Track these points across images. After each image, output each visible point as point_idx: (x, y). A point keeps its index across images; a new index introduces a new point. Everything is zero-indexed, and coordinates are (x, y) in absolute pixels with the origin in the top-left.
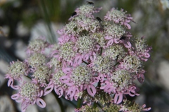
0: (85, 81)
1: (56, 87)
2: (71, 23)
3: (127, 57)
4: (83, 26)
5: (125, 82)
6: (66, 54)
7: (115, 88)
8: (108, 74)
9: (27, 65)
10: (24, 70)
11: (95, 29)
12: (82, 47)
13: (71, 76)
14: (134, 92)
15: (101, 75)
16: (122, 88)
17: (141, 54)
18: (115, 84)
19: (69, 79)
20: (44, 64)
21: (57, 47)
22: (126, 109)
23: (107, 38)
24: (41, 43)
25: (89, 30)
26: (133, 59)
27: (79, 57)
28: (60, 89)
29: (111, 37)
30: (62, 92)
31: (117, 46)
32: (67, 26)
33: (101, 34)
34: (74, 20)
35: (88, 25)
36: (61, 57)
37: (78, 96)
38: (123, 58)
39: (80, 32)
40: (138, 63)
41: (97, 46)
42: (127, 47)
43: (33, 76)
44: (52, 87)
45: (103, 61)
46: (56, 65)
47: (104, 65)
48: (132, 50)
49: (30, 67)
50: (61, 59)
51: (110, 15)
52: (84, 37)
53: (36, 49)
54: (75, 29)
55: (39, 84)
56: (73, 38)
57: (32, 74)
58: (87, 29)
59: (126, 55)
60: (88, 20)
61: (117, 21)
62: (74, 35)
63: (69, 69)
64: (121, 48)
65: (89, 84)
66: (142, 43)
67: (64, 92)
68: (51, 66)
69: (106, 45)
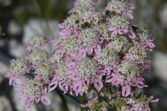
0: (91, 74)
1: (60, 83)
2: (72, 16)
3: (132, 48)
4: (84, 18)
5: (133, 74)
6: (69, 48)
7: (123, 80)
8: (115, 66)
9: (28, 62)
10: (25, 67)
11: (97, 21)
12: (85, 40)
13: (76, 70)
14: (142, 83)
15: (107, 68)
16: (130, 80)
17: (145, 44)
18: (123, 76)
19: (74, 74)
20: (46, 60)
21: (57, 42)
22: (134, 102)
23: (110, 29)
24: (41, 38)
25: (92, 22)
26: (138, 50)
27: (83, 51)
28: (64, 85)
29: (114, 29)
30: (67, 88)
31: (121, 37)
32: (68, 19)
33: (103, 26)
34: (75, 13)
35: (90, 17)
36: (64, 51)
37: (83, 91)
38: (128, 49)
39: (82, 25)
40: (144, 53)
41: (101, 38)
42: (131, 37)
43: (36, 73)
44: (56, 83)
45: (108, 53)
46: (58, 61)
47: (110, 58)
48: (136, 40)
49: (32, 64)
50: (64, 54)
51: (111, 6)
52: (87, 30)
53: (37, 45)
54: (77, 22)
55: (42, 81)
56: (75, 31)
57: (34, 71)
58: (89, 21)
59: (131, 46)
60: (90, 12)
61: (119, 12)
62: (76, 28)
63: (73, 64)
64: (125, 39)
65: (96, 78)
66: (146, 33)
67: (69, 88)
68: (53, 62)
69: (110, 36)
